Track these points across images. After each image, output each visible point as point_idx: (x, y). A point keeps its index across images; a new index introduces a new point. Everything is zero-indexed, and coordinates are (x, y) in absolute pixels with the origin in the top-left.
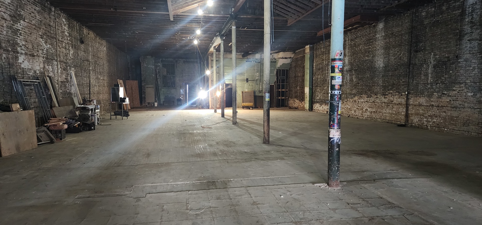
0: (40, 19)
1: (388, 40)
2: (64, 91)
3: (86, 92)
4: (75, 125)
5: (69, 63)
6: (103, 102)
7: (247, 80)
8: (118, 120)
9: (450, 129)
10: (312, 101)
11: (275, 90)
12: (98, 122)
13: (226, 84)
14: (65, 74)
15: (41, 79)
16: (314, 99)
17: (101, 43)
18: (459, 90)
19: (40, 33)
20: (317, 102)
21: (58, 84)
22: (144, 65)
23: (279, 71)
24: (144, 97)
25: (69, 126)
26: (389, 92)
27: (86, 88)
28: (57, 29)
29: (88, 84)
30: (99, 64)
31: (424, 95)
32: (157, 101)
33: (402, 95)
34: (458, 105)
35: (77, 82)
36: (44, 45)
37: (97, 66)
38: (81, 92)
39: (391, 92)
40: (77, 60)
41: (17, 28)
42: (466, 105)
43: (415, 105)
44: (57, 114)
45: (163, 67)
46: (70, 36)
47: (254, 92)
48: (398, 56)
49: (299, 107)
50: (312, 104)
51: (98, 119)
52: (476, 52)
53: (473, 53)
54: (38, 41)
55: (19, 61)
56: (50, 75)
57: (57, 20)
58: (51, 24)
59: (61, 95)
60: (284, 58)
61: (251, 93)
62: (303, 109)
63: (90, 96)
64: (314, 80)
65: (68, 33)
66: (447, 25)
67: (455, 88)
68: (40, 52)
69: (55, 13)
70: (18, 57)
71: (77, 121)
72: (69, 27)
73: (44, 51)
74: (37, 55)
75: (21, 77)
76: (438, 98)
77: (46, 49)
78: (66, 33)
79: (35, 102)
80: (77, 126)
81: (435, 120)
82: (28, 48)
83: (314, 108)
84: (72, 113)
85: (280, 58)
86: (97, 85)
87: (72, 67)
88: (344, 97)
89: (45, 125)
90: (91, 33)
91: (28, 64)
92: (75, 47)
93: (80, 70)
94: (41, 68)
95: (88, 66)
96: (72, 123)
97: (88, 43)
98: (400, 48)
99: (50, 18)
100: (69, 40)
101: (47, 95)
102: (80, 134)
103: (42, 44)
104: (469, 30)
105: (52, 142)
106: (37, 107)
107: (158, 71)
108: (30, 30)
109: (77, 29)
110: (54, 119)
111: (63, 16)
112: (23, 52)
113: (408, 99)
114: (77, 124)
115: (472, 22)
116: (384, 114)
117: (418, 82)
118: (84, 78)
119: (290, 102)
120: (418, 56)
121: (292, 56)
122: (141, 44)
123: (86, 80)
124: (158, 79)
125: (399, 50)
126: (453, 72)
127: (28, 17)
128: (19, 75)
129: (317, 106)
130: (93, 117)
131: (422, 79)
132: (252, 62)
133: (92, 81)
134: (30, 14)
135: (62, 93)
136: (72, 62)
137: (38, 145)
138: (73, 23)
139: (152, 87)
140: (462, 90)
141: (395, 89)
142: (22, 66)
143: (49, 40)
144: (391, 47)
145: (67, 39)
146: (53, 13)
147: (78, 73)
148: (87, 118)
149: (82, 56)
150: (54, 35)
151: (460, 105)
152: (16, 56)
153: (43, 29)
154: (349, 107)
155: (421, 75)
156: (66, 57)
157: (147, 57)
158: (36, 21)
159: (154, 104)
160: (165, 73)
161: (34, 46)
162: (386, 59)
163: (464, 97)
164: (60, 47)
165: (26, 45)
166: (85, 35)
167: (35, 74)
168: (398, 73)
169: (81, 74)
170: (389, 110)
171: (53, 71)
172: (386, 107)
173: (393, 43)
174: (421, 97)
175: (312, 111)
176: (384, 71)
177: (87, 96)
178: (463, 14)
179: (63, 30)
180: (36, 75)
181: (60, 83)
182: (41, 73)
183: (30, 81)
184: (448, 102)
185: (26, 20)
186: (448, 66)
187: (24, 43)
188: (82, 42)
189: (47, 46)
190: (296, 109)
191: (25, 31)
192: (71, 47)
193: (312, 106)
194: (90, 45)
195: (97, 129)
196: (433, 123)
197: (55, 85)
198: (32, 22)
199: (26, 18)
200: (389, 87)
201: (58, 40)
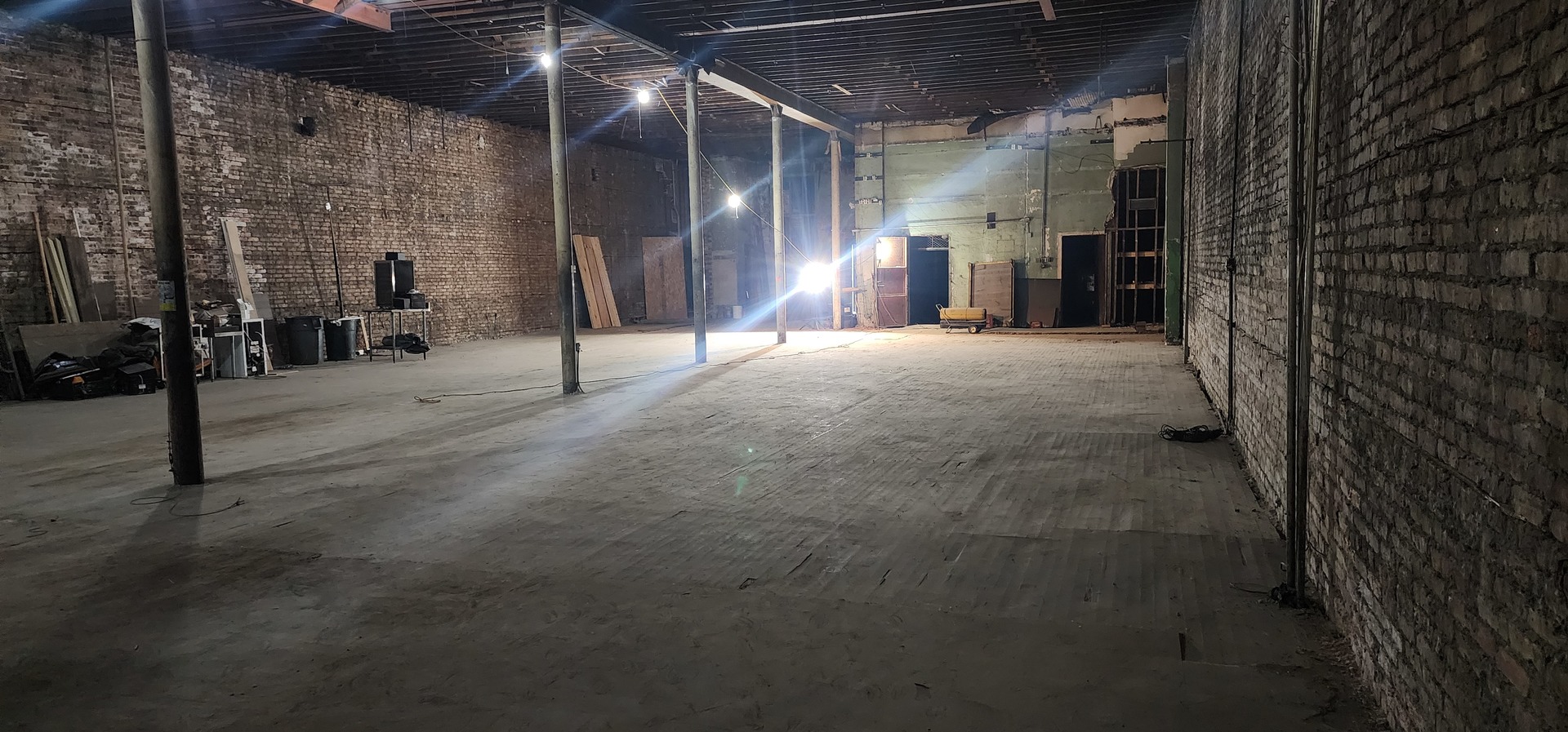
0: (21, 75)
4: (65, 378)
5: (217, 194)
7: (992, 220)
10: (1181, 299)
11: (1110, 256)
13: (909, 239)
19: (23, 117)
22: (707, 187)
23: (1122, 176)
24: (708, 289)
36: (46, 147)
46: (223, 117)
47: (1018, 267)
50: (1182, 316)
58: (97, 87)
60: (1132, 123)
61: (1007, 269)
65: (211, 106)
72: (218, 90)
73: (42, 166)
77: (53, 161)
78: (197, 108)
80: (79, 378)
85: (1122, 123)
87: (234, 205)
109: (272, 92)
113: (1233, 298)
114: (77, 375)
121: (1165, 111)
132: (1010, 147)
136: (231, 191)
138: (246, 75)
139: (731, 257)
143: (77, 133)
145: (203, 124)
147: (278, 221)
153: (41, 103)
157: (715, 159)
159: (732, 312)
162: (1225, 92)
163: (1279, 292)
166: (333, 108)
169: (302, 225)
171: (98, 222)
175: (1180, 344)
189: (63, 150)
192: (229, 149)
193: (1182, 325)
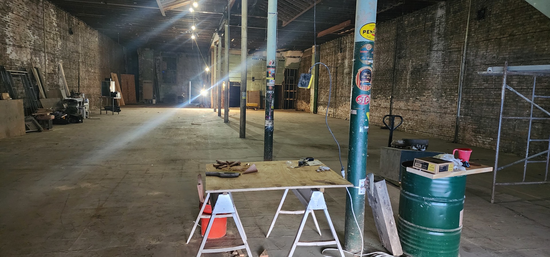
0: (28, 10)
1: (379, 45)
2: (51, 83)
3: (74, 85)
4: (62, 117)
5: (57, 54)
6: (94, 96)
7: (253, 79)
8: (109, 115)
9: (420, 131)
10: (317, 103)
11: (283, 91)
12: (86, 116)
13: (230, 82)
14: (52, 66)
15: (28, 70)
16: (319, 102)
17: (92, 33)
18: (427, 96)
19: (28, 25)
20: (321, 105)
21: (45, 75)
22: (141, 58)
23: (287, 70)
24: (141, 93)
25: (56, 117)
26: (378, 96)
27: (75, 81)
28: (45, 20)
29: (78, 77)
30: (89, 56)
31: (403, 100)
32: (156, 98)
33: (387, 99)
34: (426, 109)
35: (66, 74)
36: (32, 36)
37: (88, 58)
38: (69, 85)
39: (380, 96)
40: (65, 52)
41: (6, 20)
42: (432, 109)
43: (397, 109)
44: (43, 105)
45: (163, 61)
46: (58, 27)
47: (261, 92)
48: (386, 61)
49: (306, 109)
50: (317, 107)
51: (87, 113)
52: (441, 62)
53: (438, 62)
54: (26, 33)
55: (8, 52)
56: (37, 66)
57: (45, 10)
58: (39, 15)
59: (48, 87)
60: (292, 57)
61: (258, 93)
62: (309, 112)
63: (79, 89)
64: (319, 82)
65: (56, 23)
66: (422, 35)
67: (424, 94)
68: (27, 44)
69: (43, 3)
70: (6, 49)
71: (64, 113)
72: (57, 17)
73: (31, 42)
74: (24, 46)
75: (9, 68)
76: (413, 103)
77: (33, 41)
78: (54, 24)
79: (22, 93)
80: (64, 117)
81: (410, 123)
82: (15, 40)
83: (318, 111)
84: (59, 105)
85: (288, 57)
86: (87, 78)
87: (60, 58)
88: (343, 100)
89: (33, 114)
90: (81, 23)
91: (16, 55)
92: (63, 38)
93: (69, 62)
94: (28, 59)
95: (77, 58)
96: (59, 115)
97: (77, 34)
98: (388, 54)
99: (38, 8)
100: (57, 31)
101: (34, 86)
102: (67, 125)
103: (29, 36)
104: (436, 41)
105: (39, 131)
106: (24, 98)
107: (158, 65)
108: (18, 22)
109: (66, 19)
110: (41, 109)
111: (52, 6)
112: (11, 43)
113: (391, 103)
114: (64, 116)
115: (439, 34)
116: (374, 118)
117: (399, 87)
118: (72, 70)
119: (298, 104)
120: (400, 62)
121: (301, 55)
122: (137, 36)
123: (74, 72)
124: (157, 74)
125: (387, 56)
126: (424, 79)
127: (16, 9)
128: (7, 66)
129: (321, 109)
130: (82, 111)
131: (402, 84)
132: (259, 59)
133: (82, 73)
134: (18, 5)
135: (49, 85)
136: (60, 53)
137: (26, 132)
138: (62, 13)
139: (151, 83)
140: (430, 96)
141: (382, 93)
142: (10, 57)
143: (36, 31)
144: (382, 52)
145: (55, 29)
146: (41, 4)
147: (67, 65)
148: (75, 110)
149: (71, 48)
150: (42, 26)
151: (428, 109)
152: (4, 48)
153: (31, 20)
154: (347, 110)
155: (402, 80)
156: (54, 48)
157: (146, 49)
158: (24, 13)
159: (152, 101)
160: (166, 68)
161: (21, 38)
162: (377, 63)
163: (430, 102)
164: (48, 38)
165: (14, 37)
166: (75, 25)
167: (22, 64)
168: (385, 78)
169: (70, 66)
170: (377, 113)
171: (40, 63)
172: (375, 110)
173: (383, 48)
174: (401, 101)
175: (316, 114)
176: (375, 75)
177: (76, 90)
178: (433, 26)
179: (51, 21)
180: (24, 67)
181: (47, 75)
182: (28, 64)
183: (18, 72)
184: (419, 106)
185: (14, 12)
186: (421, 73)
187: (12, 34)
188: (71, 33)
189: (34, 37)
190: (303, 111)
191: (13, 22)
192: (59, 38)
193: (317, 109)
194: (80, 35)
195: (85, 122)
196: (408, 126)
197: (42, 77)
198: (20, 13)
199: (14, 10)
200: (378, 91)
201: (46, 31)
